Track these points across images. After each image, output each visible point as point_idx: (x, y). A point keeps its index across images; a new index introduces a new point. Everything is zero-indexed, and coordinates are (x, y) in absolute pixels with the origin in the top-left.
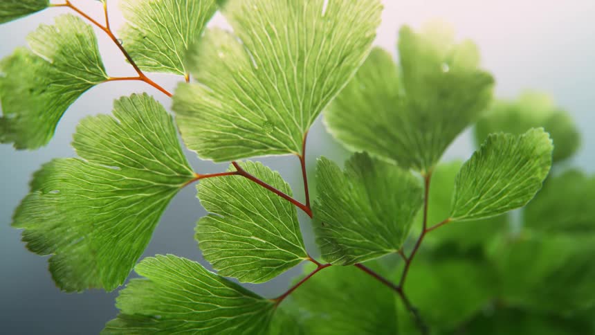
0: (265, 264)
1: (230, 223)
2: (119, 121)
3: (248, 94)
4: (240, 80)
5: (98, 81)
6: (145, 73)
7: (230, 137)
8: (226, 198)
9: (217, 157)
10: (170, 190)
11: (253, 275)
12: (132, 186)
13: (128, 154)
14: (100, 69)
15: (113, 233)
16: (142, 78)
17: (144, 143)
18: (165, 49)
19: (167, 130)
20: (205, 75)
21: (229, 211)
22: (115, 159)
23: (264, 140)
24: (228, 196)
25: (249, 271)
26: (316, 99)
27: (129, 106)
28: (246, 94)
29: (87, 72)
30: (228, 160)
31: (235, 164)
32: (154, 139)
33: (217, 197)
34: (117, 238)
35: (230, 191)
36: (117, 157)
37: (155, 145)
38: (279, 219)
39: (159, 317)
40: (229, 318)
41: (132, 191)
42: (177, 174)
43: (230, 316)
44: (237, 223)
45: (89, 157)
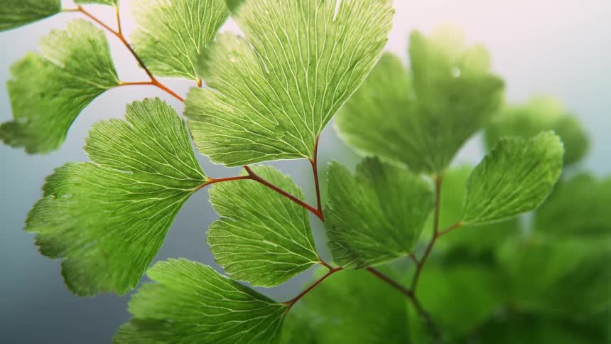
0: (277, 267)
1: (242, 227)
2: (132, 126)
3: (260, 99)
4: (251, 85)
5: (110, 85)
6: (157, 78)
7: (242, 142)
8: (238, 203)
9: (230, 162)
10: (183, 194)
11: (264, 279)
12: (144, 190)
13: (141, 159)
14: (112, 74)
15: (126, 237)
16: (155, 83)
17: (157, 148)
18: (178, 54)
19: (180, 135)
20: (217, 80)
21: (241, 216)
22: (128, 164)
23: (276, 144)
24: (239, 200)
25: (261, 275)
26: (327, 103)
27: (142, 111)
28: (257, 98)
29: (99, 77)
30: (240, 164)
31: (247, 168)
32: (166, 143)
33: (229, 201)
34: (130, 242)
35: (242, 195)
36: (129, 161)
37: (167, 149)
38: (291, 223)
39: (171, 321)
40: (241, 322)
41: (144, 195)
42: (189, 178)
43: (243, 320)
44: (249, 227)
45: (102, 161)
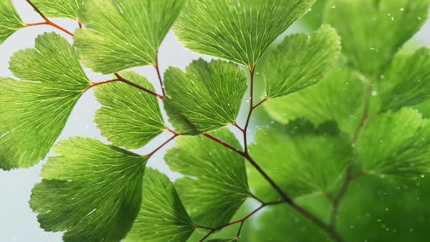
0: (141, 136)
1: (116, 111)
2: (39, 52)
3: (119, 30)
4: (113, 22)
5: (18, 27)
6: (49, 19)
7: (112, 58)
9: (105, 72)
10: (77, 93)
11: (134, 144)
12: (50, 93)
13: (46, 73)
14: (17, 19)
15: (36, 126)
16: (48, 22)
17: (57, 65)
18: (61, 2)
19: (71, 56)
20: (92, 22)
21: (115, 104)
23: (132, 57)
24: (113, 95)
25: (131, 142)
26: (161, 30)
27: (44, 42)
28: (117, 30)
30: (111, 72)
31: (116, 75)
32: (63, 61)
33: (107, 95)
34: (40, 128)
35: (115, 91)
36: (38, 75)
37: (64, 66)
38: (148, 106)
39: (70, 181)
40: (120, 172)
41: (50, 96)
42: (80, 84)
43: (121, 170)
44: (121, 111)
45: (20, 76)
